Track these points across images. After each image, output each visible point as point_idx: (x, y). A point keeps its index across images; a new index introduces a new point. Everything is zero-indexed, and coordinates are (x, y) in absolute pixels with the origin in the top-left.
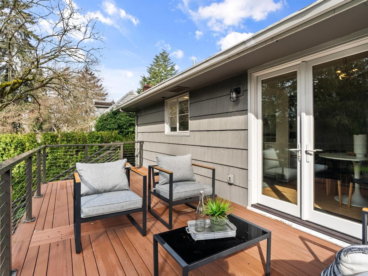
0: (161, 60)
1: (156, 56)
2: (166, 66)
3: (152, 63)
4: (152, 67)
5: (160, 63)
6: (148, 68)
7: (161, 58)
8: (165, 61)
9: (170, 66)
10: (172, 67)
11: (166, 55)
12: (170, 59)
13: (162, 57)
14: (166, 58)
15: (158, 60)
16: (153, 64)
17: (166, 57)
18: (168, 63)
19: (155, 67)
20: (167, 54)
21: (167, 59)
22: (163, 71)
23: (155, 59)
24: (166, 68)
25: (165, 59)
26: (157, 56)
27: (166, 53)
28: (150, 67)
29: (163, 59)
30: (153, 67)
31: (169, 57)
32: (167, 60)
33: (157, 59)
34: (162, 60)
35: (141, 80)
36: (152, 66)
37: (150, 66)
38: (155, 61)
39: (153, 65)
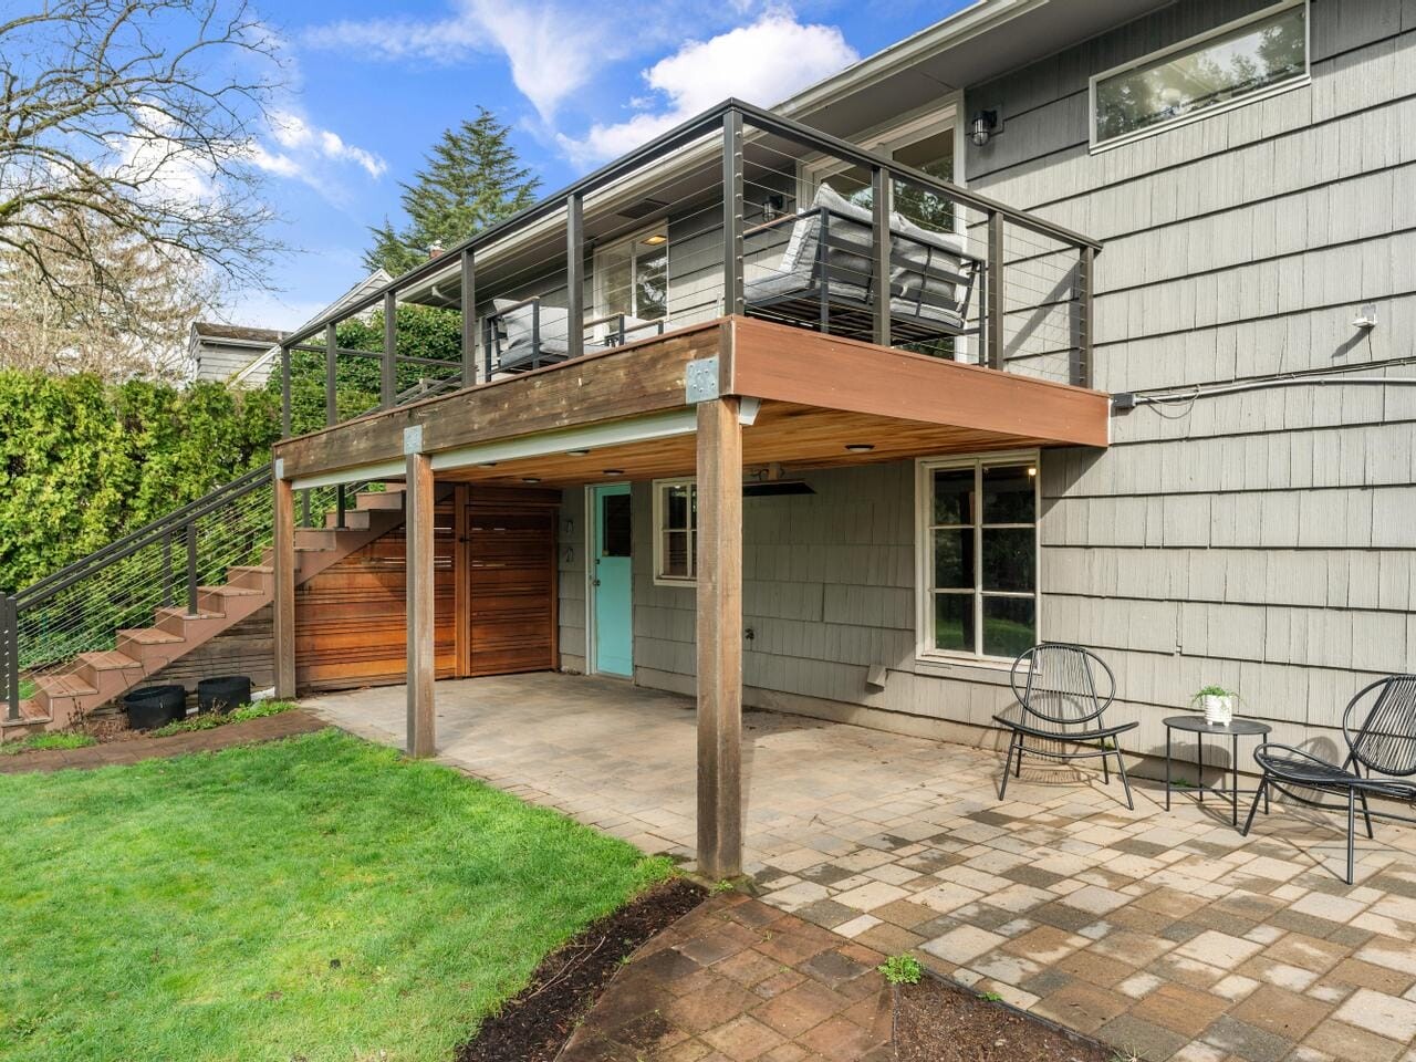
0: (468, 156)
1: (450, 138)
2: (495, 184)
3: (427, 169)
4: (428, 187)
5: (465, 170)
6: (405, 191)
7: (469, 146)
8: (490, 164)
9: (511, 190)
10: (522, 194)
11: (494, 133)
12: (514, 153)
13: (476, 143)
14: (496, 148)
15: (457, 154)
16: (432, 175)
17: (495, 142)
18: (502, 172)
19: (439, 188)
20: (498, 132)
21: (498, 152)
22: (481, 212)
23: (442, 151)
24: (497, 195)
25: (489, 153)
26: (453, 134)
27: (494, 123)
28: (415, 188)
29: (477, 152)
30: (434, 186)
31: (507, 142)
32: (499, 156)
33: (451, 151)
34: (476, 159)
35: (374, 247)
36: (429, 181)
37: (417, 183)
38: (442, 160)
39: (433, 178)
